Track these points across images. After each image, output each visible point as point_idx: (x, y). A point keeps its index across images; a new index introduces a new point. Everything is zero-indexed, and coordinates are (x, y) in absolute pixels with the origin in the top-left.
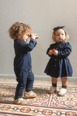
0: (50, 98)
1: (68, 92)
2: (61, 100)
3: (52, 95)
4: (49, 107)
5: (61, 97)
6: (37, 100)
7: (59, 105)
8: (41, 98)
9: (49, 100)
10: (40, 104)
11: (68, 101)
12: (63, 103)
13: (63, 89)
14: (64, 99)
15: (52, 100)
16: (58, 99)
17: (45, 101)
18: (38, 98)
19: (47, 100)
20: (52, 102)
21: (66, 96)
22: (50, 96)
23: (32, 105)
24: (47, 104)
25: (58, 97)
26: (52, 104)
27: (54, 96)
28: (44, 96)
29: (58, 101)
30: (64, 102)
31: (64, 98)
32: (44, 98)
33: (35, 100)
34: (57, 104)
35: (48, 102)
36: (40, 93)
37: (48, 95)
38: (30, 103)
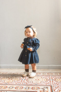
0: (23, 79)
1: (37, 76)
2: (31, 80)
3: (25, 78)
4: (21, 85)
5: (31, 79)
6: (13, 81)
7: (29, 83)
8: (16, 80)
9: (22, 81)
10: (15, 83)
11: (36, 81)
12: (32, 82)
13: (33, 73)
15: (24, 81)
16: (29, 80)
17: (18, 82)
19: (21, 80)
20: (24, 82)
21: (35, 78)
22: (23, 78)
23: (8, 84)
24: (20, 83)
25: (29, 79)
26: (23, 83)
27: (26, 78)
28: (19, 79)
29: (28, 81)
31: (33, 79)
32: (18, 80)
33: (11, 81)
34: (28, 83)
36: (16, 77)
37: (22, 78)
38: (7, 83)
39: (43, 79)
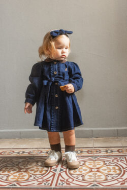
0: (56, 170)
2: (78, 173)
6: (31, 176)
8: (38, 173)
9: (54, 175)
10: (36, 183)
11: (91, 174)
12: (81, 178)
14: (84, 170)
15: (60, 174)
17: (45, 178)
18: (33, 172)
19: (51, 174)
20: (60, 178)
22: (57, 166)
28: (45, 169)
29: (71, 174)
30: (83, 176)
32: (44, 172)
33: (26, 178)
34: (71, 180)
35: (51, 178)
38: (15, 183)
39: (111, 167)
